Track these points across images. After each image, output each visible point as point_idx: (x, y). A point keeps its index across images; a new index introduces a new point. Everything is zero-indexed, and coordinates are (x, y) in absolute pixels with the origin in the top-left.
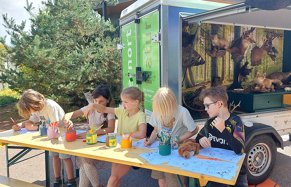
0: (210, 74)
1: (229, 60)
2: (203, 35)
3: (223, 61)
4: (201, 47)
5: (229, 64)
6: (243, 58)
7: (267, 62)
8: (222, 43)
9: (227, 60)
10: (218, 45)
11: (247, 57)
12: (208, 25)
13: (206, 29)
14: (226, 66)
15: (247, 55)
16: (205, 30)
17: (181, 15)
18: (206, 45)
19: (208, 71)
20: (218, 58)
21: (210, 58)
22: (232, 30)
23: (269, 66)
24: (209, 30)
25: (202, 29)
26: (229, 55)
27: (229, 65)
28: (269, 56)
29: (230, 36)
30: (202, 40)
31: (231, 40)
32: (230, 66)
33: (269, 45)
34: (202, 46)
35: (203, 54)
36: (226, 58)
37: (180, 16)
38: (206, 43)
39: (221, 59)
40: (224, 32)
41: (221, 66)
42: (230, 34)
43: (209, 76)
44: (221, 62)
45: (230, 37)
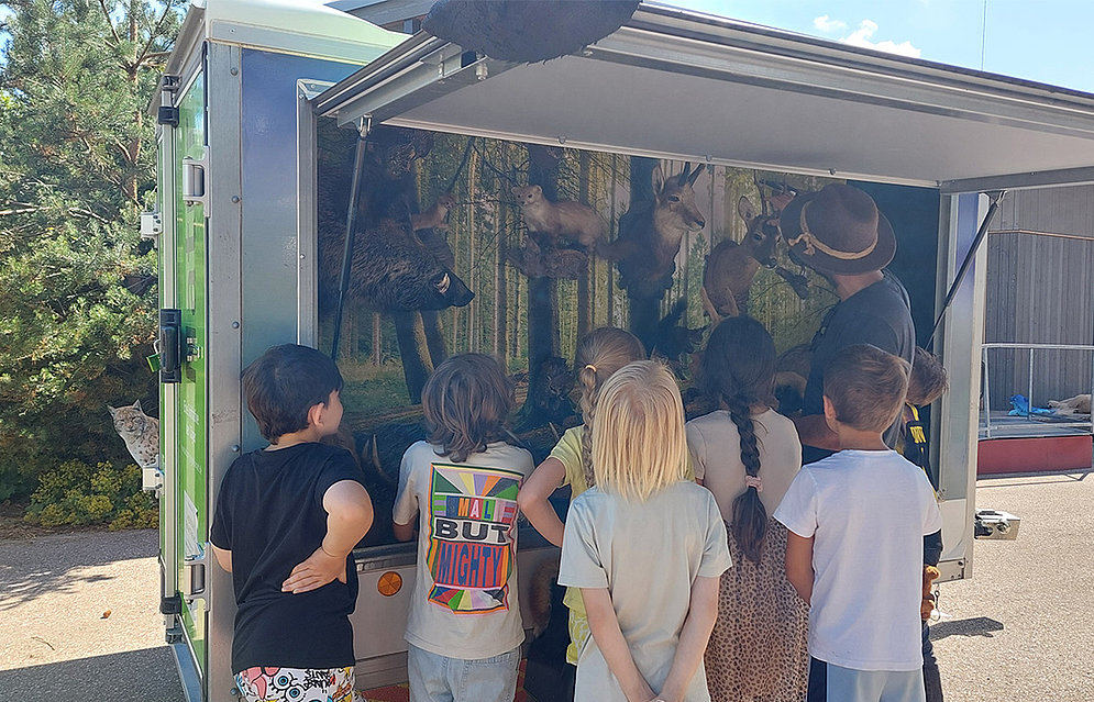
0: (522, 344)
1: (610, 290)
2: (489, 187)
3: (583, 294)
4: (480, 235)
5: (610, 306)
6: (669, 284)
7: (773, 303)
8: (569, 219)
9: (601, 294)
10: (546, 227)
11: (686, 279)
12: (513, 147)
13: (504, 161)
14: (597, 316)
15: (686, 275)
16: (499, 165)
17: (306, 91)
18: (503, 226)
19: (516, 331)
20: (560, 282)
21: (523, 281)
22: (621, 171)
23: (786, 318)
24: (517, 166)
25: (484, 162)
26: (610, 272)
27: (610, 313)
28: (783, 280)
29: (613, 194)
30: (487, 207)
31: (618, 210)
32: (615, 314)
33: (764, 236)
34: (485, 230)
35: (490, 266)
36: (593, 283)
37: (299, 96)
38: (503, 220)
39: (574, 286)
40: (584, 180)
41: (574, 313)
42: (613, 189)
43: (519, 354)
44: (574, 300)
45: (615, 197)
